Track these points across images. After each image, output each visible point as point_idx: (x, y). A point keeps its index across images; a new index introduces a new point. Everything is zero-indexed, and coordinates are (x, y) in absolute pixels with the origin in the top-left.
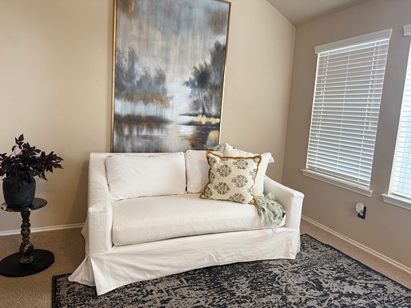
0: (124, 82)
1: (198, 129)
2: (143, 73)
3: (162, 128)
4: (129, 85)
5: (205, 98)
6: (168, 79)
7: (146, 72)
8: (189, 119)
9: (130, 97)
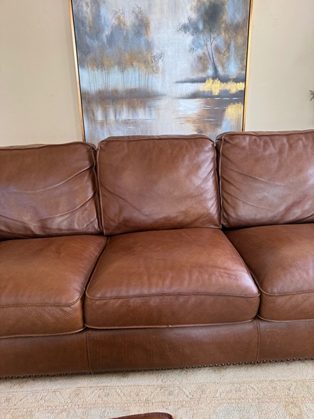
0: (88, 41)
1: (207, 103)
2: (114, 21)
3: (150, 107)
4: (95, 44)
5: (217, 49)
6: (153, 25)
7: (119, 18)
8: (192, 88)
9: (99, 64)
